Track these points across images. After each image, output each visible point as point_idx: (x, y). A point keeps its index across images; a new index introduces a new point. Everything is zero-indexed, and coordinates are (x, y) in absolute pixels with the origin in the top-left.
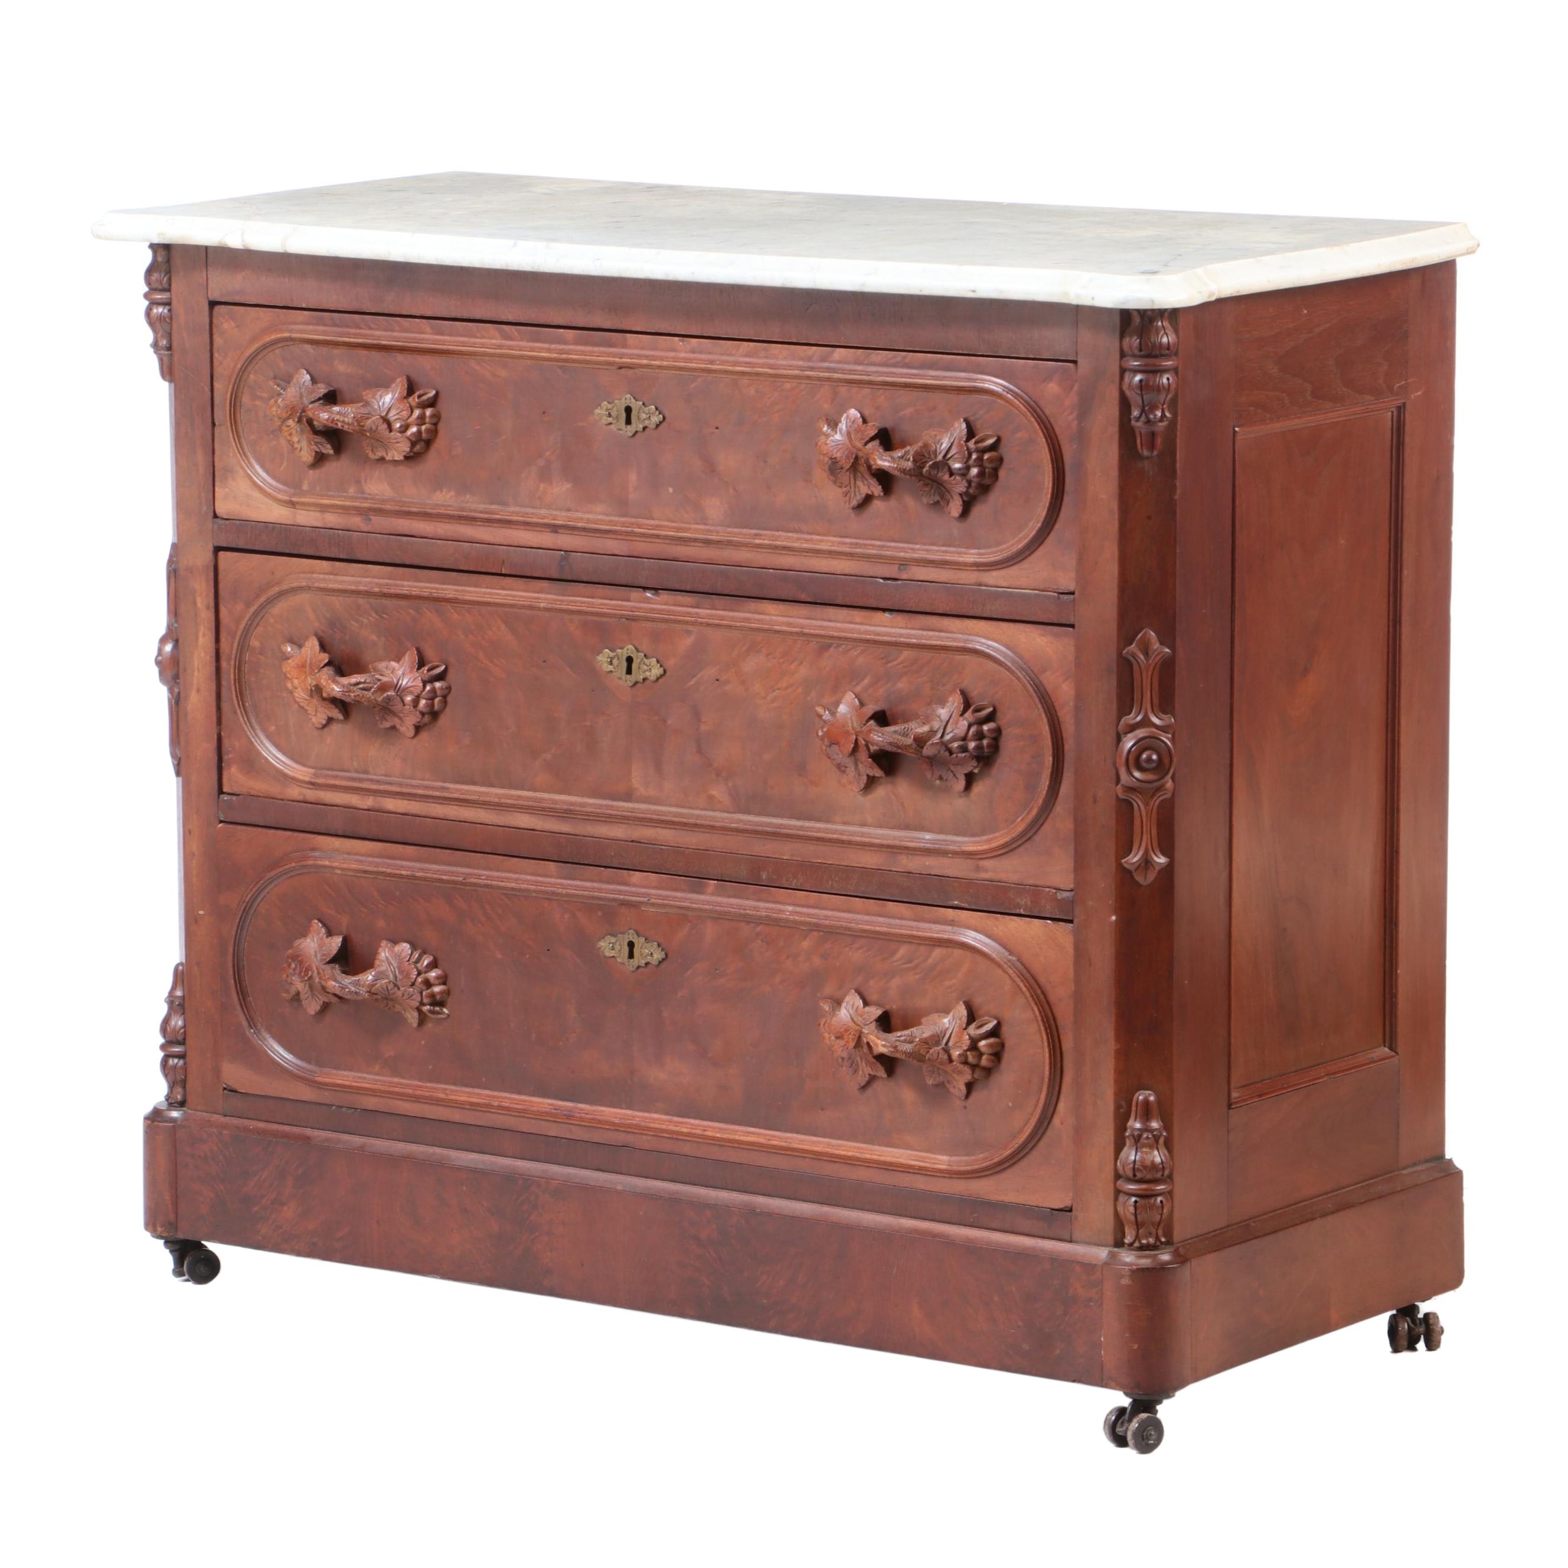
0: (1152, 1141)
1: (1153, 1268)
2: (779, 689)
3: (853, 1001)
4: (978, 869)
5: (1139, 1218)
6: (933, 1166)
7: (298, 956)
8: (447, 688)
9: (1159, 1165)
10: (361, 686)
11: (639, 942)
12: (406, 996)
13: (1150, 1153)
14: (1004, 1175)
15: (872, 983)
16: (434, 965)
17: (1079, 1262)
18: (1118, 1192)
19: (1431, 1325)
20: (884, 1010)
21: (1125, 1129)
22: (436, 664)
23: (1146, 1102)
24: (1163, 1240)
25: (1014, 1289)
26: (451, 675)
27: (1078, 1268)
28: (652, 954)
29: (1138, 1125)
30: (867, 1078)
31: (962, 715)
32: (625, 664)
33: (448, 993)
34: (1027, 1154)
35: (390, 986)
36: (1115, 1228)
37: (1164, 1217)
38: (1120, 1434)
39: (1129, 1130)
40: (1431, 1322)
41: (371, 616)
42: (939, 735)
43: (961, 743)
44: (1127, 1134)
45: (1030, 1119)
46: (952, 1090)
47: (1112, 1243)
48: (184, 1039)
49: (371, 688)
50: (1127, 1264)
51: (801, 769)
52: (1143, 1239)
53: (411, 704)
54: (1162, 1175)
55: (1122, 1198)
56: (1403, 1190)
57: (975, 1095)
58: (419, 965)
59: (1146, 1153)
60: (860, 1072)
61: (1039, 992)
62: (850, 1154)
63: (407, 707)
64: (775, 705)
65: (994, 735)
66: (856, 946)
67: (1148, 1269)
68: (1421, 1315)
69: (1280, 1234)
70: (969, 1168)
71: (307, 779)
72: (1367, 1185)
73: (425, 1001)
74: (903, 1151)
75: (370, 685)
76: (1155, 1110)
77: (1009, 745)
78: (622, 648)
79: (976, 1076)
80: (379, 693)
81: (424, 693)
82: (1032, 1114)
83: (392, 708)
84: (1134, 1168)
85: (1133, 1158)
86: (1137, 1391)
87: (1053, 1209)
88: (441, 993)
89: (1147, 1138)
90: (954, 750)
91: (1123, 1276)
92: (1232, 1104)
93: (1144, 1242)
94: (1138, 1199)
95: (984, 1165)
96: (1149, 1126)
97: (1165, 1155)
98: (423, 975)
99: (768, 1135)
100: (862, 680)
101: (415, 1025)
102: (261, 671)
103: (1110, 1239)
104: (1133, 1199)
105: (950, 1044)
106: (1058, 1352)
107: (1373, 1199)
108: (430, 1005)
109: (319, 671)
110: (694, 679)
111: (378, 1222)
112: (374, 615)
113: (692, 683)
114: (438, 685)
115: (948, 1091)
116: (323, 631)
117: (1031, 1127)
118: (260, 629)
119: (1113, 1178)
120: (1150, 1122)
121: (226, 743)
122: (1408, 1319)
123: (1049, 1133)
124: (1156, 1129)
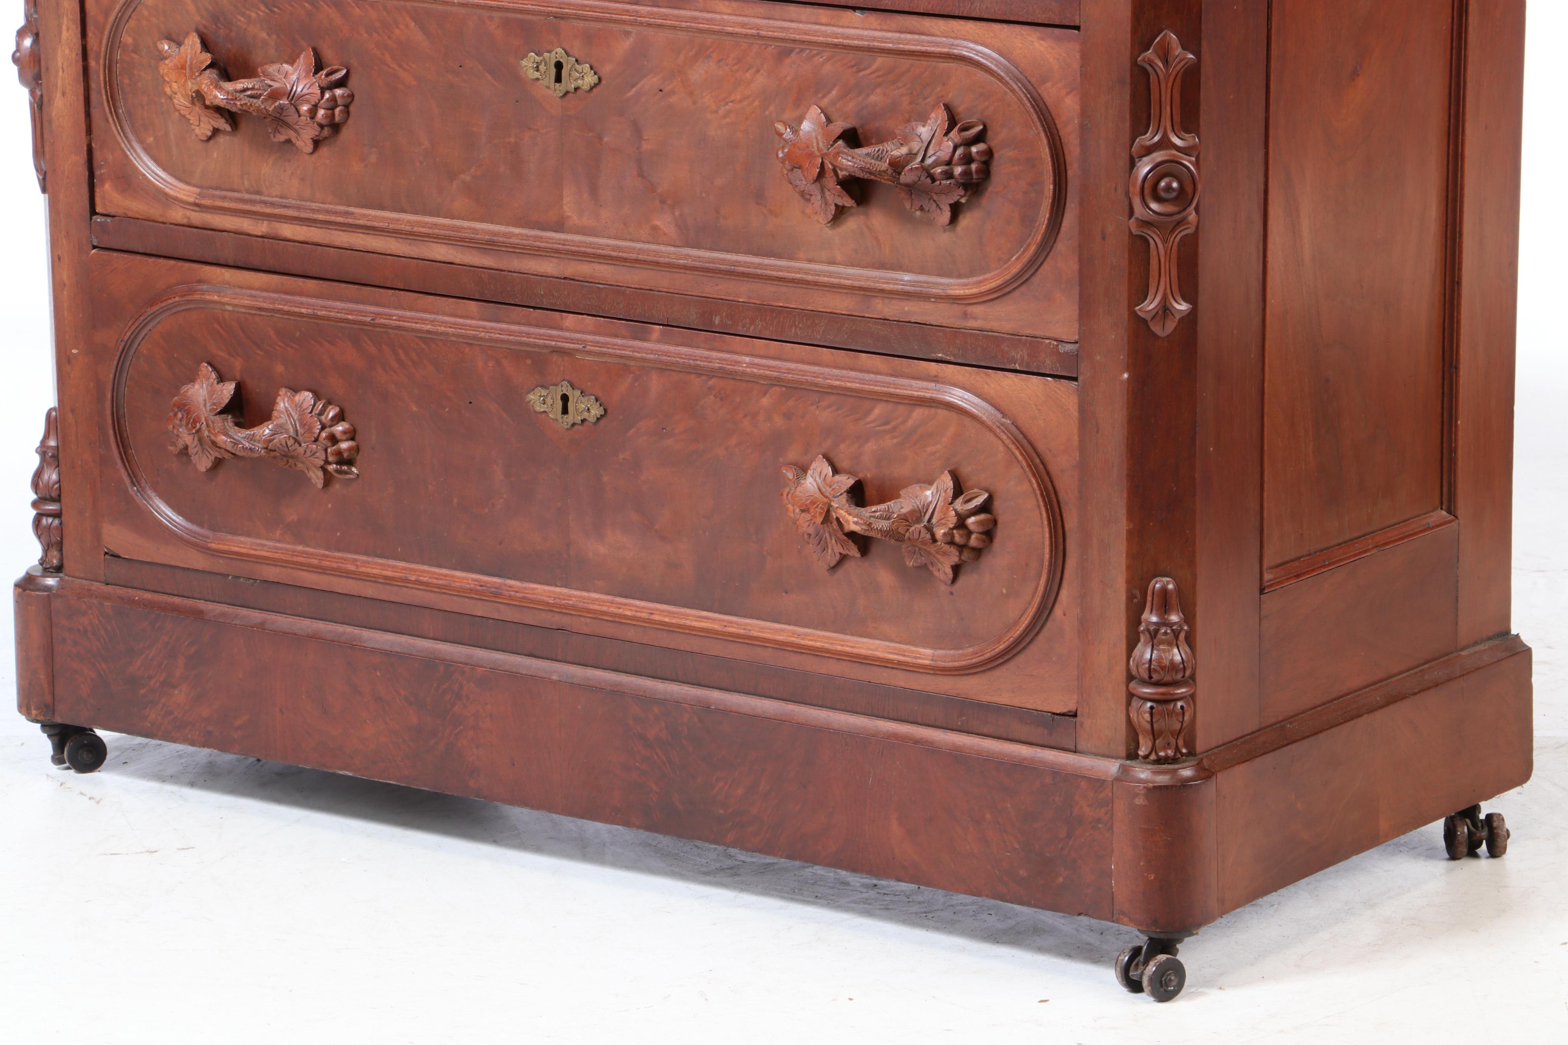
0: (1171, 636)
1: (1172, 786)
2: (732, 102)
3: (821, 467)
4: (965, 315)
5: (1155, 726)
6: (914, 661)
7: (185, 405)
8: (348, 96)
9: (1179, 664)
10: (249, 93)
11: (574, 395)
12: (308, 453)
13: (1169, 651)
14: (997, 673)
15: (842, 447)
16: (340, 417)
17: (1085, 777)
18: (1130, 696)
19: (1495, 828)
20: (857, 479)
21: (1139, 623)
22: (335, 67)
23: (1164, 591)
24: (1184, 751)
25: (1009, 806)
26: (353, 81)
27: (1084, 784)
28: (588, 409)
29: (1154, 619)
30: (838, 557)
31: (946, 134)
32: (553, 71)
33: (357, 449)
34: (1024, 648)
35: (290, 442)
36: (1127, 736)
37: (1185, 725)
38: (1134, 978)
39: (1143, 624)
40: (1495, 824)
41: (259, 9)
42: (919, 159)
43: (946, 168)
44: (1142, 629)
45: (1027, 608)
46: (936, 573)
47: (1124, 754)
48: (59, 496)
49: (261, 95)
50: (1140, 781)
51: (759, 196)
52: (1161, 751)
53: (308, 115)
54: (1183, 677)
55: (1135, 703)
56: (1463, 675)
57: (962, 580)
58: (323, 417)
59: (1164, 651)
60: (830, 551)
61: (1037, 461)
62: (818, 644)
63: (303, 118)
64: (728, 120)
65: (984, 159)
66: (824, 404)
67: (1166, 787)
68: (1482, 816)
69: (1321, 736)
70: (956, 664)
71: (191, 200)
72: (1421, 671)
73: (331, 459)
74: (877, 642)
75: (259, 92)
76: (1174, 600)
77: (1001, 170)
78: (550, 52)
79: (963, 558)
80: (270, 102)
81: (322, 102)
82: (1030, 604)
83: (286, 119)
84: (1149, 669)
85: (1148, 656)
86: (1154, 928)
87: (1054, 714)
88: (350, 449)
89: (1165, 633)
90: (938, 177)
91: (1136, 795)
92: (1264, 589)
93: (1162, 754)
94: (1154, 705)
95: (974, 661)
96: (1167, 619)
97: (1186, 653)
98: (328, 430)
99: (723, 621)
100: (829, 92)
101: (320, 485)
102: (136, 72)
103: (1122, 750)
104: (1149, 704)
105: (934, 521)
106: (1061, 880)
107: (1429, 688)
108: (337, 463)
109: (201, 74)
110: (634, 89)
111: (281, 710)
112: (263, 8)
113: (630, 94)
114: (338, 92)
115: (931, 574)
116: (205, 27)
117: (1029, 619)
118: (132, 23)
119: (1124, 680)
120: (1169, 615)
121: (98, 155)
122: (1468, 821)
123: (1049, 624)
124: (1175, 623)
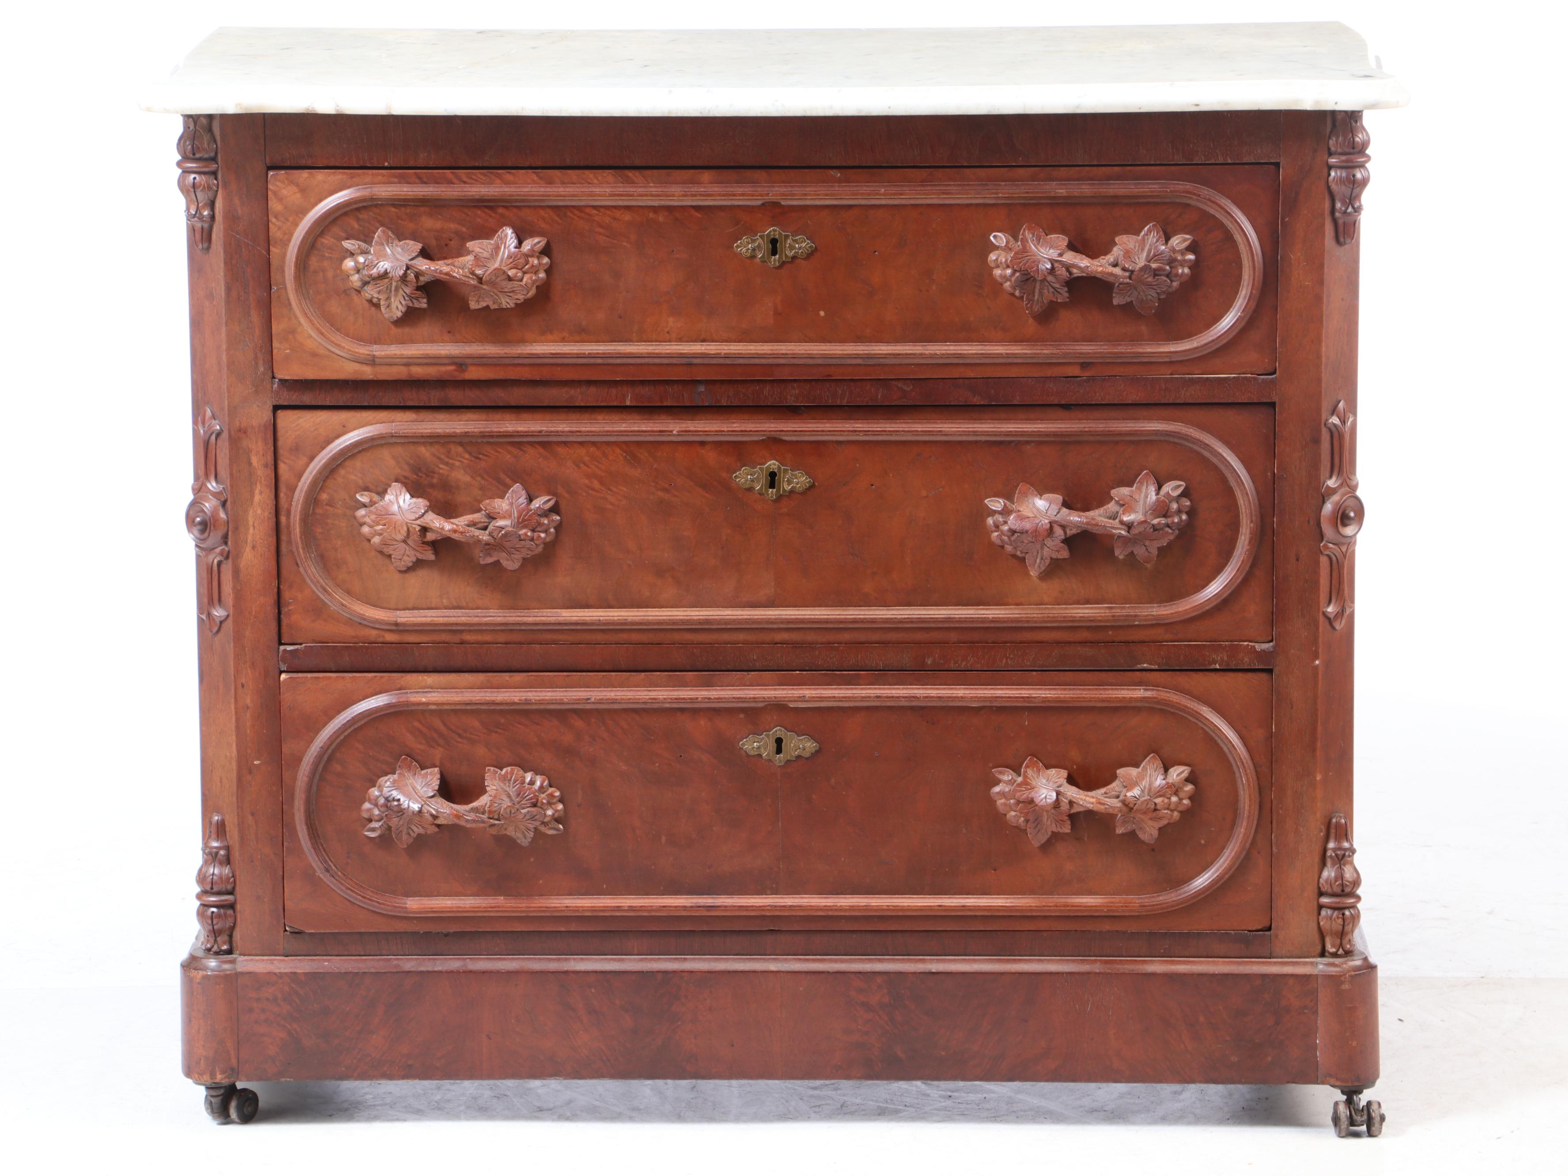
5: (1346, 928)
11: (787, 737)
17: (1292, 975)
22: (548, 497)
25: (1221, 1008)
28: (803, 747)
30: (1050, 835)
36: (1318, 940)
39: (1328, 851)
41: (463, 457)
44: (1329, 854)
46: (1143, 836)
47: (1315, 953)
48: (234, 888)
49: (487, 526)
52: (1346, 947)
55: (1325, 912)
78: (763, 464)
86: (1343, 1085)
87: (1248, 931)
89: (1349, 856)
91: (1342, 982)
94: (1341, 912)
101: (527, 843)
106: (1269, 1059)
109: (422, 515)
110: (846, 488)
111: (488, 1036)
112: (467, 457)
113: (843, 490)
116: (409, 476)
119: (1316, 896)
121: (286, 595)
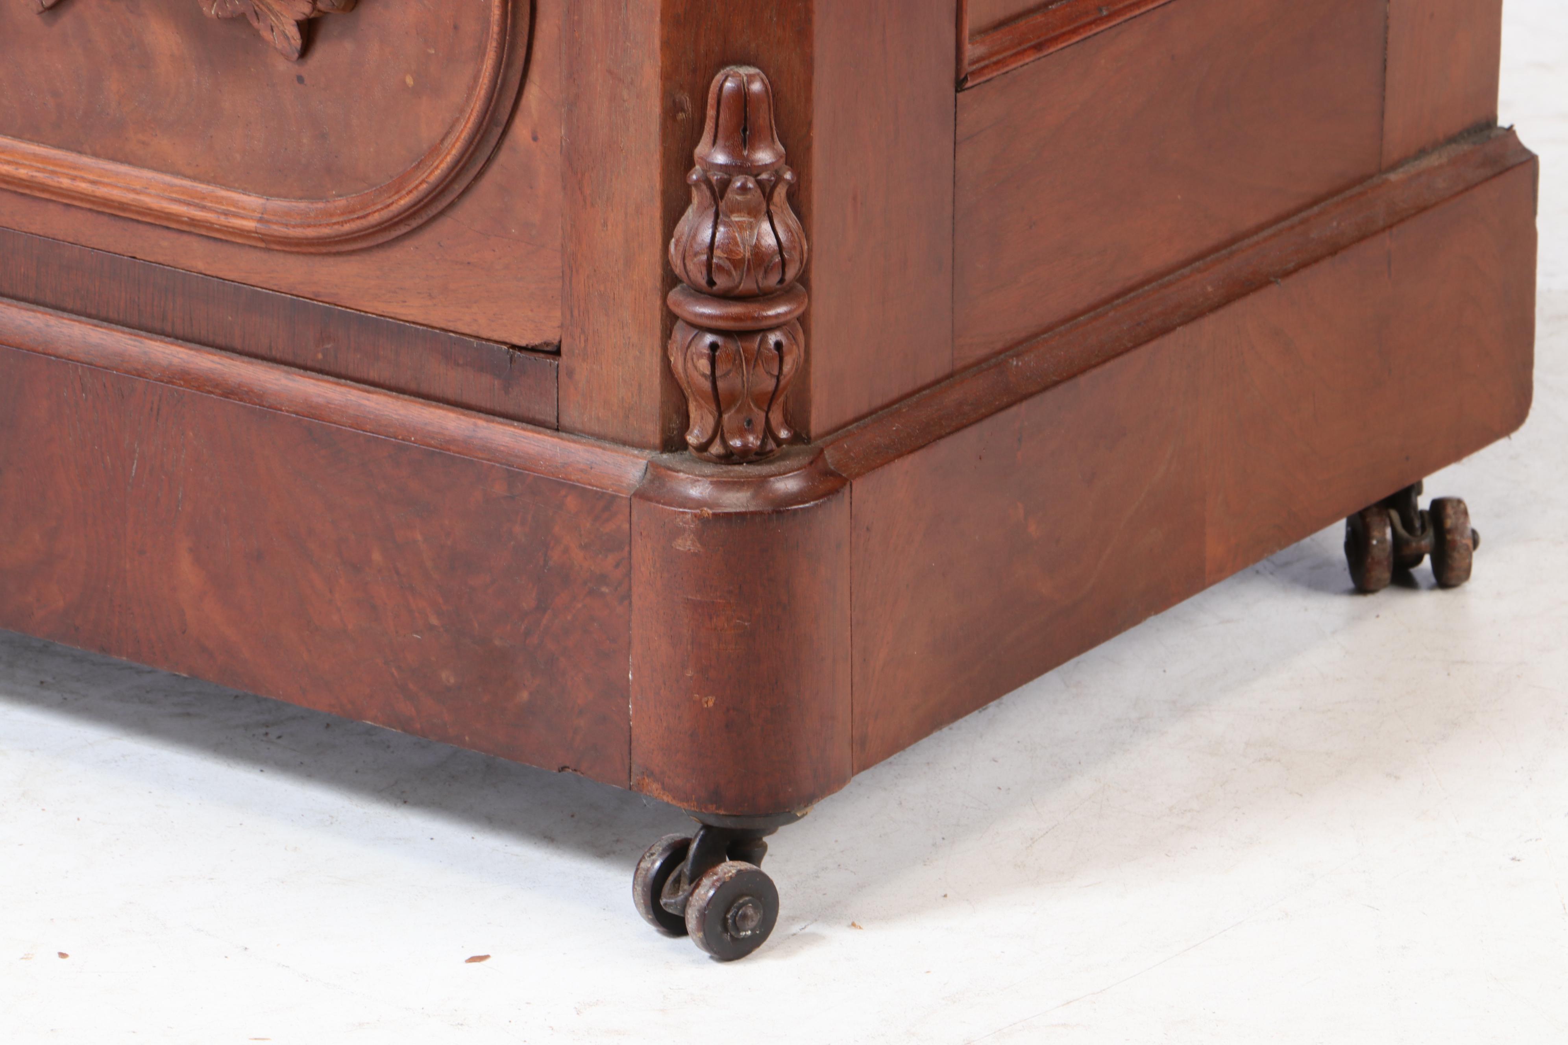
0: (756, 195)
1: (753, 514)
5: (720, 384)
6: (223, 220)
9: (772, 256)
13: (751, 227)
14: (396, 254)
17: (573, 487)
18: (670, 319)
19: (1449, 531)
21: (690, 164)
23: (742, 96)
24: (784, 434)
25: (419, 537)
27: (572, 503)
29: (720, 158)
36: (663, 403)
37: (784, 380)
38: (670, 910)
39: (697, 167)
40: (1449, 523)
44: (695, 176)
45: (457, 120)
46: (266, 34)
47: (656, 439)
50: (686, 502)
52: (733, 437)
54: (782, 281)
55: (680, 334)
56: (1391, 226)
57: (322, 52)
59: (741, 227)
67: (741, 515)
68: (1423, 503)
69: (1083, 380)
70: (311, 231)
72: (1303, 222)
74: (148, 174)
76: (763, 117)
79: (321, 5)
82: (462, 111)
84: (709, 264)
85: (706, 235)
86: (712, 808)
87: (514, 347)
89: (744, 189)
91: (678, 532)
92: (965, 79)
93: (737, 443)
94: (719, 340)
95: (347, 227)
96: (747, 159)
97: (788, 229)
103: (653, 431)
104: (709, 338)
106: (525, 695)
107: (1316, 260)
115: (256, 34)
117: (459, 145)
119: (658, 284)
120: (753, 148)
122: (1395, 515)
123: (503, 157)
124: (765, 167)
